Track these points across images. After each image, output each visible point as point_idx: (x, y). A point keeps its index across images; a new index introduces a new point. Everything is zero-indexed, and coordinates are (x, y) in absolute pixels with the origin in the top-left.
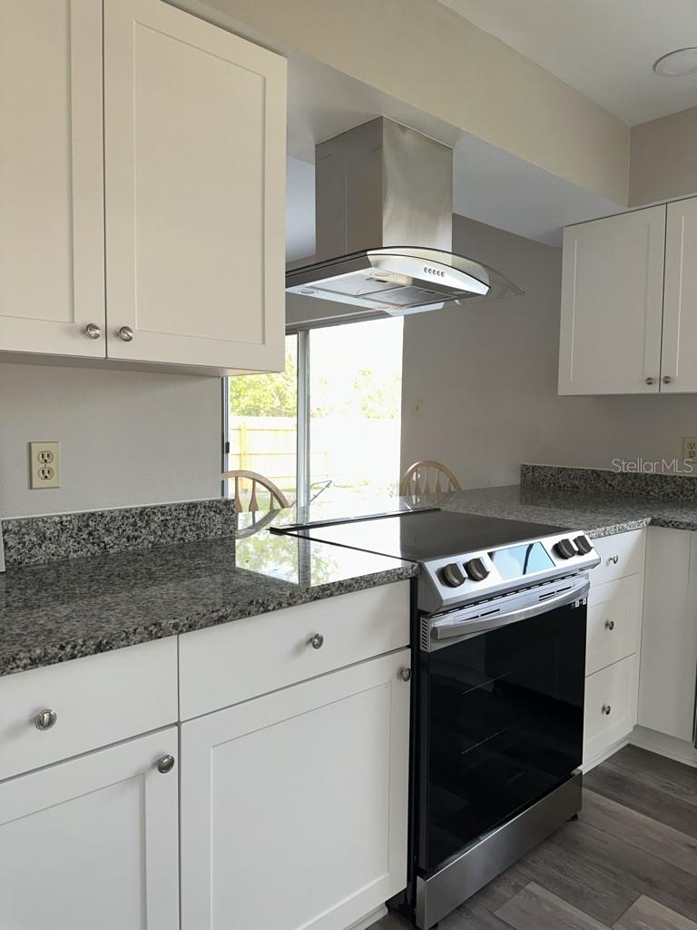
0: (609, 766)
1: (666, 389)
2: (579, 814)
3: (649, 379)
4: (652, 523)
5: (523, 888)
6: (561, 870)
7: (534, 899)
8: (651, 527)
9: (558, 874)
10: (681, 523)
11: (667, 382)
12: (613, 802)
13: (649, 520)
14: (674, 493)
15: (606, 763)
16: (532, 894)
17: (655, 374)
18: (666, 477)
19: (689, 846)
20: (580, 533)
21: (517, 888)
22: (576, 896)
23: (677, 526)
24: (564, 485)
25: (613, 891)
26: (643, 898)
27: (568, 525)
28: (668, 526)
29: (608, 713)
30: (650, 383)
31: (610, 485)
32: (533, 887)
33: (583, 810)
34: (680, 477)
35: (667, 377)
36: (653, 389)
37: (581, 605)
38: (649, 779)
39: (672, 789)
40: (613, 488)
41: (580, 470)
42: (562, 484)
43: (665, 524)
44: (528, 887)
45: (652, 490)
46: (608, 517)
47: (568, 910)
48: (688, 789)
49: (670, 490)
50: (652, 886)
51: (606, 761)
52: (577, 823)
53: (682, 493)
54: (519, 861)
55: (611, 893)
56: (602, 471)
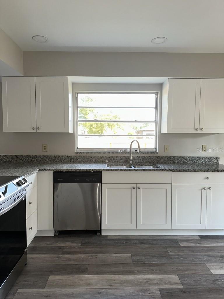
0: (31, 245)
1: (38, 131)
2: (27, 263)
3: (33, 128)
4: (39, 170)
5: (16, 293)
6: (26, 281)
7: (20, 294)
8: (39, 172)
9: (26, 283)
10: (47, 169)
11: (39, 129)
12: (35, 255)
13: (38, 170)
14: (41, 160)
15: (30, 245)
16: (19, 293)
17: (35, 127)
18: (38, 156)
19: (58, 257)
20: (23, 177)
21: (14, 294)
22: (33, 286)
23: (46, 170)
24: (6, 161)
25: (42, 279)
26: (50, 276)
27: (17, 175)
28: (44, 171)
29: (31, 229)
30: (33, 129)
31: (21, 160)
32: (19, 291)
33: (28, 261)
34: (42, 156)
35: (38, 128)
36: (34, 131)
37: (24, 199)
38: (43, 244)
39: (50, 244)
40: (22, 161)
41: (11, 155)
42: (5, 161)
43: (43, 170)
44: (18, 292)
45: (34, 160)
46: (26, 170)
47: (32, 291)
48: (54, 242)
49: (39, 160)
50: (52, 272)
51: (30, 244)
52: (27, 265)
53: (43, 160)
54: (13, 286)
55: (42, 280)
56: (18, 156)
